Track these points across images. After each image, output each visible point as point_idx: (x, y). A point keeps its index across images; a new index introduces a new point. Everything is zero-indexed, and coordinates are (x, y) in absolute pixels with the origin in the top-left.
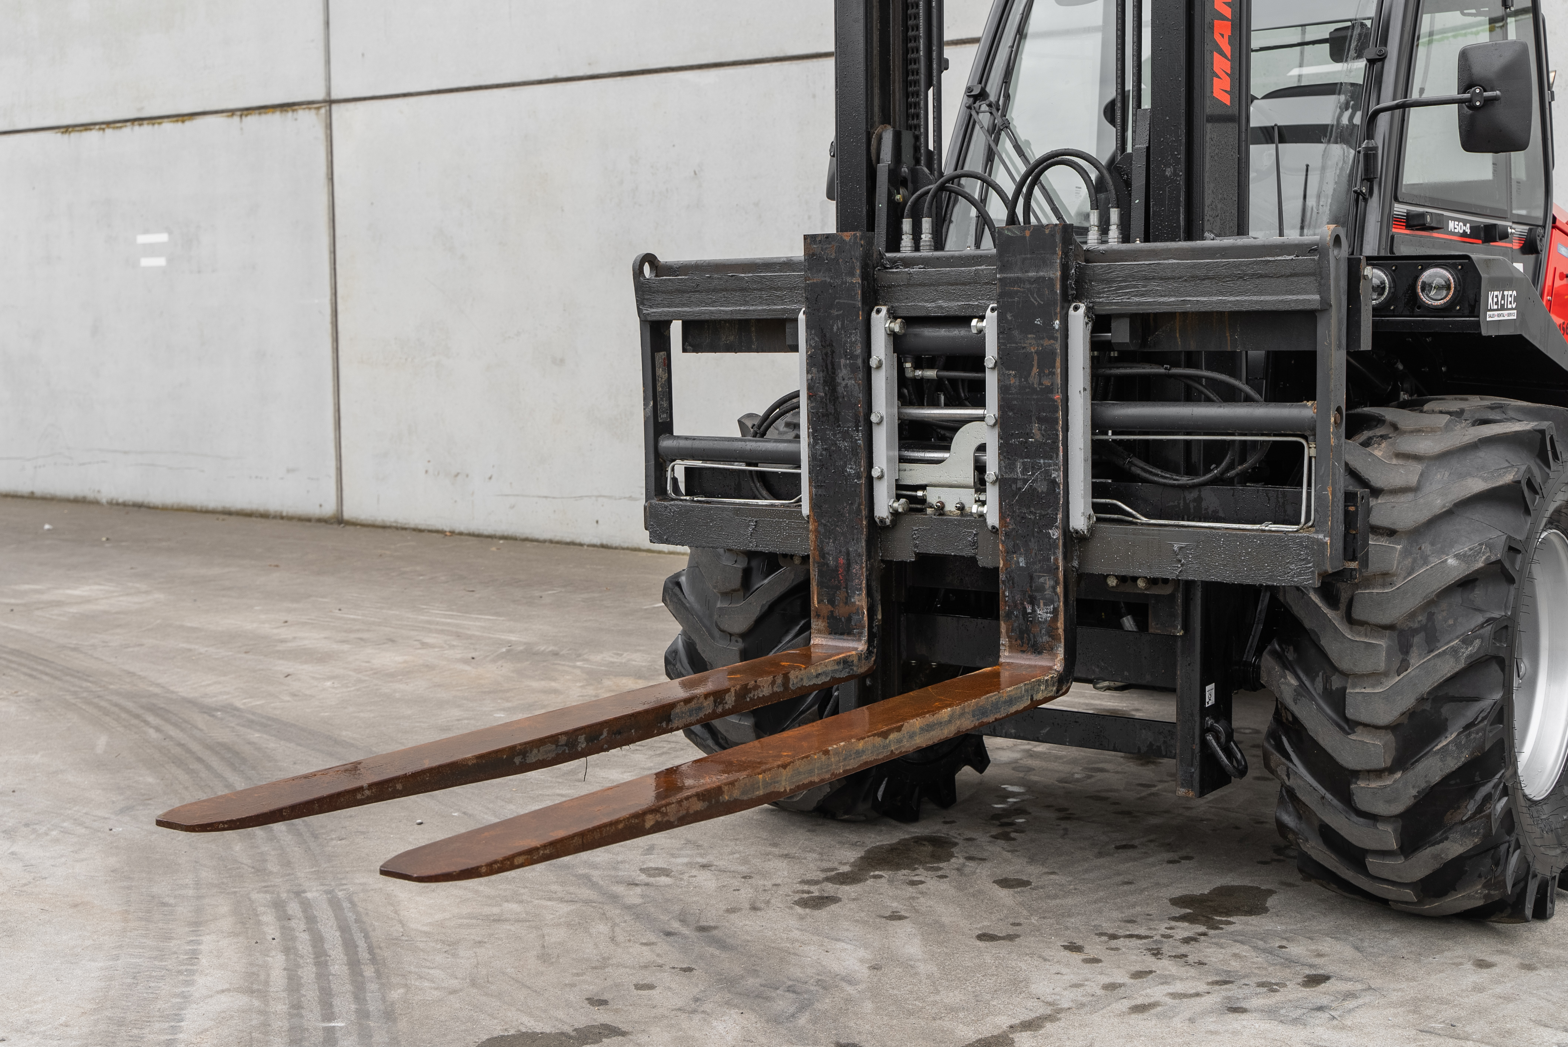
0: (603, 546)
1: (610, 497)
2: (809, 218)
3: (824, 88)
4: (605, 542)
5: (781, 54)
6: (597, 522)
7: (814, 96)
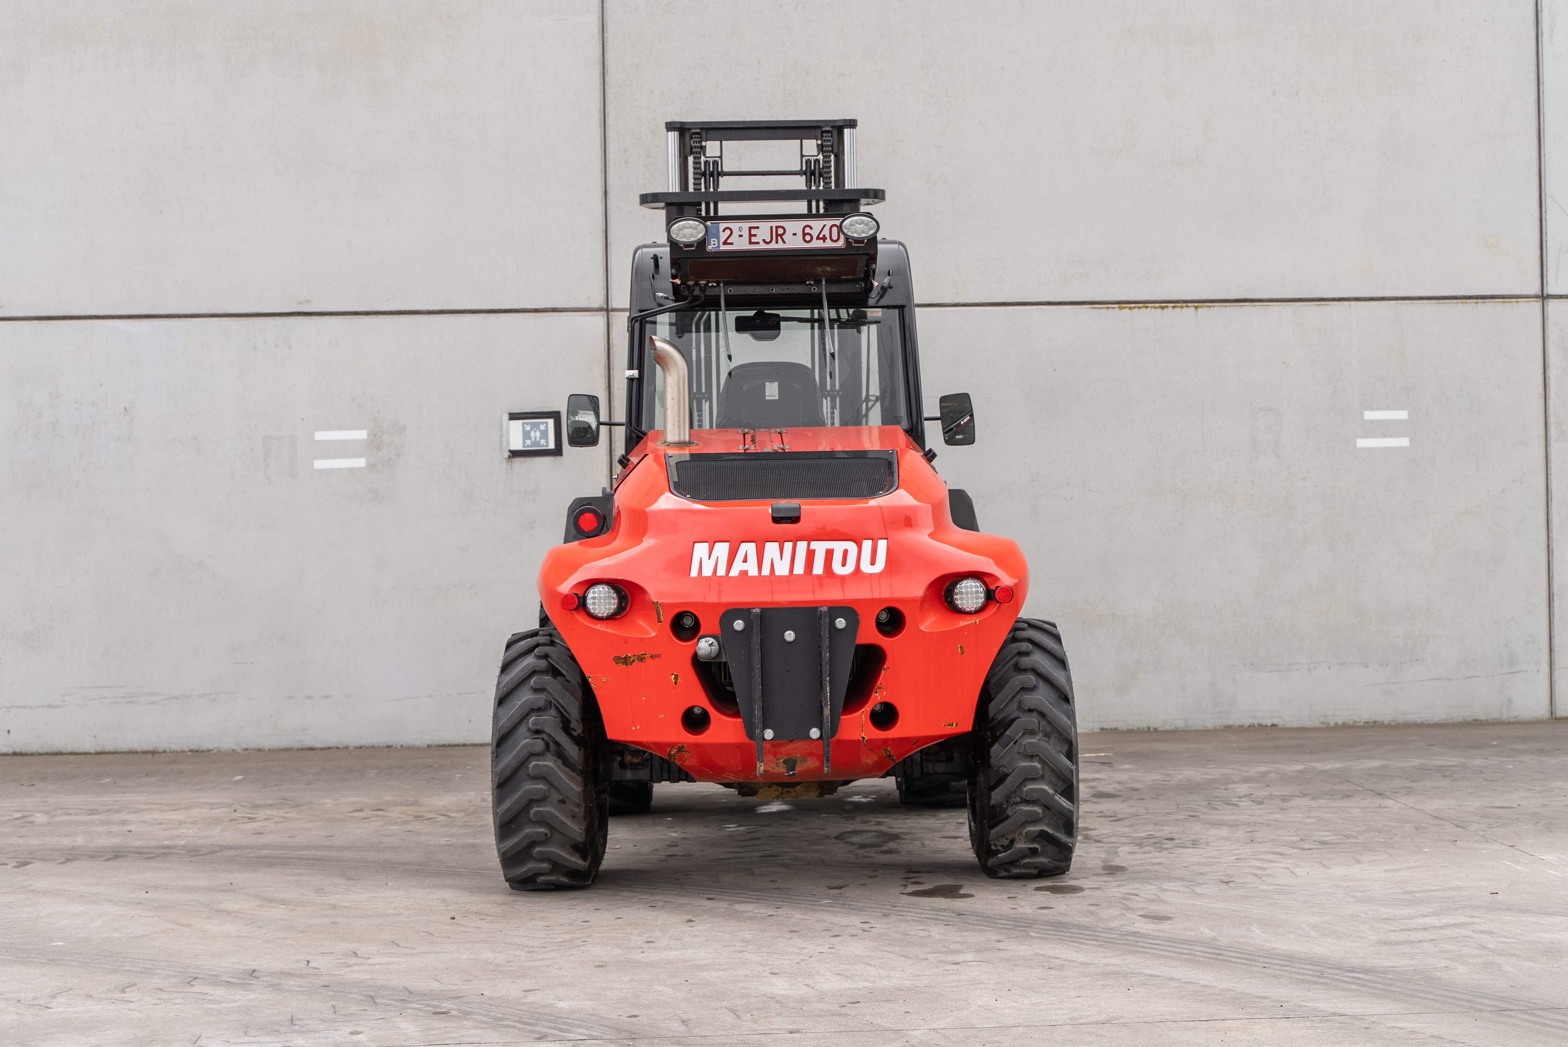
0: (15, 754)
1: (24, 707)
2: (251, 450)
3: (265, 342)
4: (18, 750)
5: (220, 312)
6: (9, 732)
7: (255, 348)
